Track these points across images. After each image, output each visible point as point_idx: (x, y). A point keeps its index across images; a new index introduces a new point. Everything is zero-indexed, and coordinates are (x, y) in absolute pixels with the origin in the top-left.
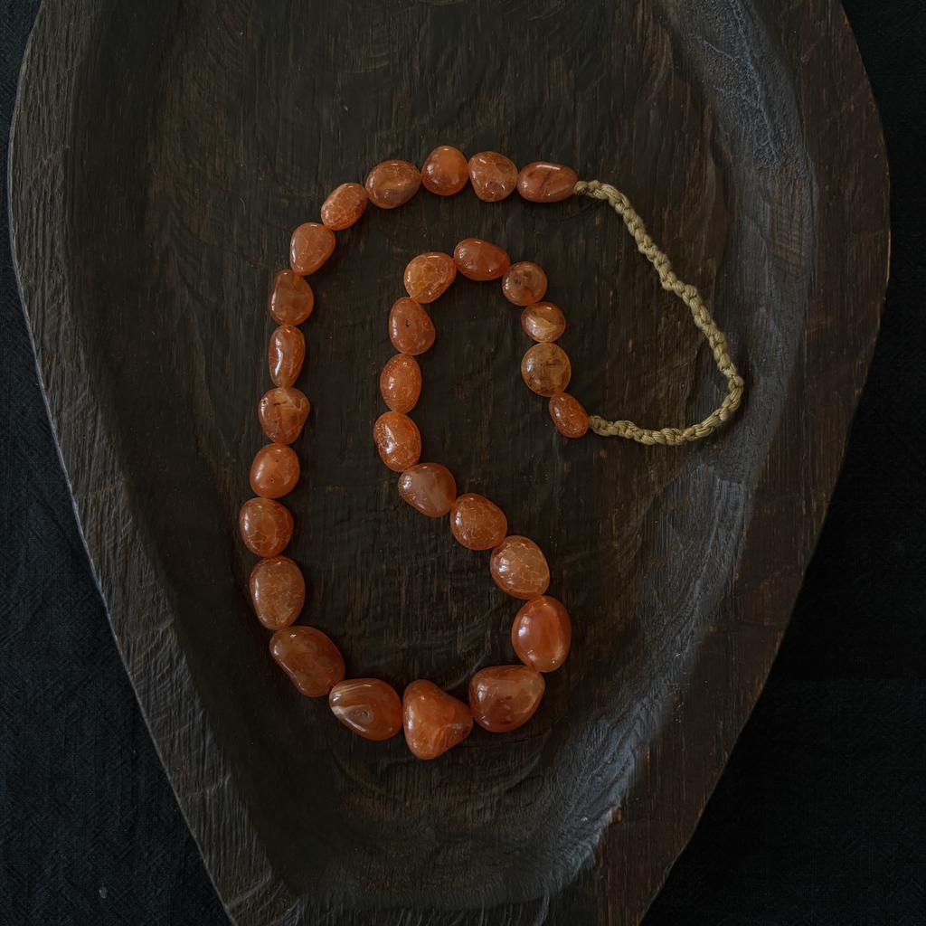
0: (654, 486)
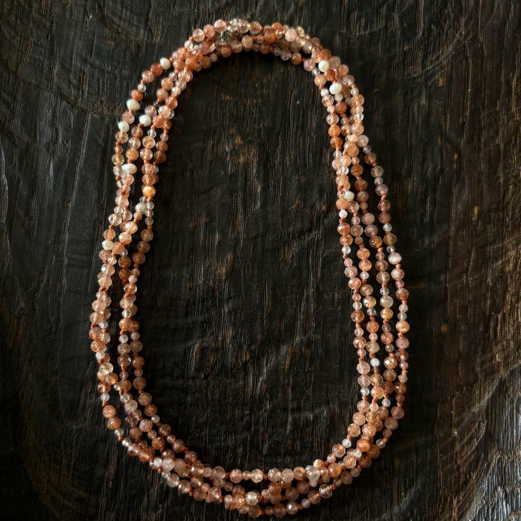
0: (499, 366)
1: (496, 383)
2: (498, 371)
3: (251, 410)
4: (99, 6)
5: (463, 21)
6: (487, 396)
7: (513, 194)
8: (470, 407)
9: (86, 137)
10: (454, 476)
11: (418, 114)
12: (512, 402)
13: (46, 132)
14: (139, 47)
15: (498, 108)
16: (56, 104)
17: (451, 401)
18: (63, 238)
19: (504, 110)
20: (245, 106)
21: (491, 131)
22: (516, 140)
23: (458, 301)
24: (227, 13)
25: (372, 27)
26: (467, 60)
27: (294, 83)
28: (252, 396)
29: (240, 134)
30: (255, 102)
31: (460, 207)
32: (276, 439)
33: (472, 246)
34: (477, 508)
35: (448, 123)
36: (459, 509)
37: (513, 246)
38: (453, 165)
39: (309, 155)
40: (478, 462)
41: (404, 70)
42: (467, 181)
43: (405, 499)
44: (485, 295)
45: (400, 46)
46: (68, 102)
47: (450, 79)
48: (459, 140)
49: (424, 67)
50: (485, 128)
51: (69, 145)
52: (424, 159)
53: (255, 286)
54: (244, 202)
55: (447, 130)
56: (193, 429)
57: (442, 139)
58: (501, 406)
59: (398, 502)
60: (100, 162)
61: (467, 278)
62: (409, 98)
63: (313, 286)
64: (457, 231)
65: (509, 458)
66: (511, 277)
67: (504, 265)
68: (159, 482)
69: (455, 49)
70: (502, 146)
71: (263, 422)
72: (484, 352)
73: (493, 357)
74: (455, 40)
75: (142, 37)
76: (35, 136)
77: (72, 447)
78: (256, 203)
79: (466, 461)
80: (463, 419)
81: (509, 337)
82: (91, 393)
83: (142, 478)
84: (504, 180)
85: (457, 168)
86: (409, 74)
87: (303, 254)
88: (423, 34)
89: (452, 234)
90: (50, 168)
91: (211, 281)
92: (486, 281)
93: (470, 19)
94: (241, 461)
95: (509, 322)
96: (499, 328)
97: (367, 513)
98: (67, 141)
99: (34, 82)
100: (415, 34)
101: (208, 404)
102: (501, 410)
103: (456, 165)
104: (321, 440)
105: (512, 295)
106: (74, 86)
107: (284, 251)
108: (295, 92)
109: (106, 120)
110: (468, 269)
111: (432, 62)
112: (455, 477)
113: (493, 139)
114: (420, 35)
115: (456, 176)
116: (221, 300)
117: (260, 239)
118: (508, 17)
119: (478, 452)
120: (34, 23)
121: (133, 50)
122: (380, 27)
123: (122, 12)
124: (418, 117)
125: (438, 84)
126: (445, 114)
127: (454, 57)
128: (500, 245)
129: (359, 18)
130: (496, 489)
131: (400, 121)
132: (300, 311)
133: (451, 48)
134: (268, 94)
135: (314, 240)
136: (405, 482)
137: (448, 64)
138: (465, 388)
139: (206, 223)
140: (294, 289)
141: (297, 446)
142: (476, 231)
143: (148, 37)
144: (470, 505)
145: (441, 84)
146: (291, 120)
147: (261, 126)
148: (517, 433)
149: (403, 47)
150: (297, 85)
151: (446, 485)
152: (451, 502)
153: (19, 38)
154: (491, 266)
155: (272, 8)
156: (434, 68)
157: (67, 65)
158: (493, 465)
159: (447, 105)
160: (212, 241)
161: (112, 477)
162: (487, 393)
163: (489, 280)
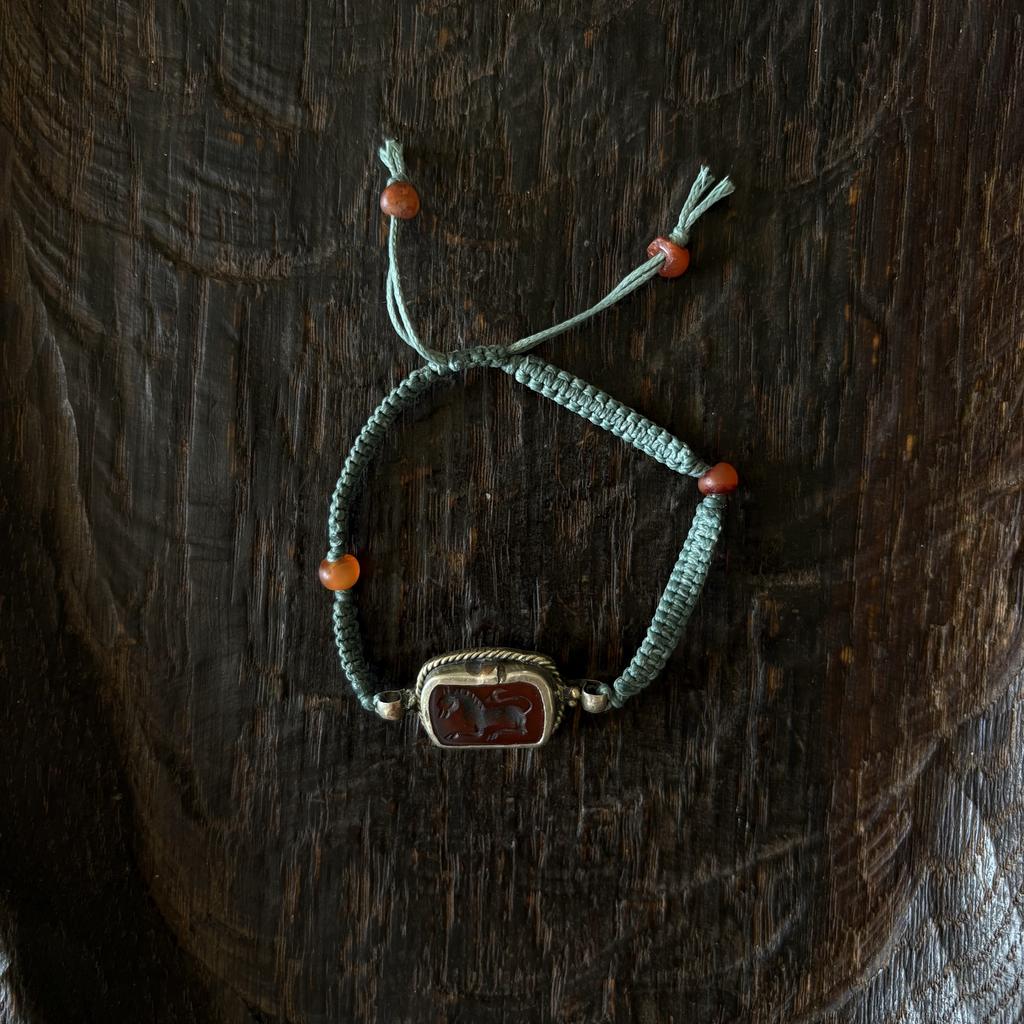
1: (933, 747)
2: (938, 726)
3: (517, 797)
4: (209, 61)
5: (897, 66)
6: (917, 769)
7: (978, 410)
8: (886, 787)
9: (204, 324)
10: (856, 899)
11: (809, 259)
12: (959, 778)
13: (132, 316)
14: (287, 142)
15: (957, 244)
16: (146, 260)
17: (855, 777)
18: (180, 509)
19: (968, 247)
20: (489, 253)
21: (942, 290)
22: (988, 307)
23: (872, 607)
24: (448, 67)
25: (723, 86)
26: (903, 150)
27: (578, 204)
28: (518, 773)
29: (482, 310)
30: (507, 245)
31: (881, 437)
32: (561, 843)
33: (899, 508)
34: (893, 951)
35: (864, 276)
36: (863, 950)
37: (974, 504)
38: (871, 358)
39: (606, 345)
40: (897, 876)
41: (784, 171)
42: (896, 388)
43: (774, 936)
44: (919, 597)
45: (776, 124)
46: (167, 257)
47: (869, 189)
48: (883, 308)
49: (821, 163)
50: (931, 284)
51: (176, 338)
52: (818, 346)
53: (517, 586)
54: (494, 435)
55: (862, 290)
56: (421, 829)
57: (851, 310)
58: (941, 785)
59: (763, 939)
60: (234, 370)
61: (889, 565)
62: (792, 227)
63: (619, 584)
64: (873, 481)
65: (949, 871)
66: (968, 563)
67: (955, 540)
68: (370, 913)
69: (880, 127)
70: (962, 319)
71: (537, 816)
72: (914, 693)
73: (930, 701)
74: (882, 109)
75: (292, 121)
76: (114, 322)
77: (224, 861)
78: (514, 436)
79: (876, 876)
80: (874, 807)
81: (960, 667)
82: (248, 773)
83: (342, 909)
84: (963, 383)
85: (877, 363)
86: (793, 180)
87: (599, 528)
88: (821, 99)
89: (864, 486)
90: (144, 382)
91: (441, 580)
92: (923, 570)
93: (911, 61)
94: (503, 878)
95: (961, 640)
96: (943, 650)
97: (712, 956)
98: (172, 332)
99: (102, 218)
100: (805, 97)
101: (444, 787)
102: (939, 791)
103: (877, 357)
104: (635, 843)
105: (968, 595)
106: (175, 224)
107: (566, 522)
108: (581, 223)
109: (239, 289)
110: (891, 549)
111: (836, 152)
112: (858, 900)
113: (947, 304)
114: (815, 100)
115: (876, 379)
116: (459, 612)
117: (523, 502)
118: (985, 57)
119: (897, 861)
120: (91, 100)
121: (278, 150)
122: (739, 85)
123: (252, 71)
124: (809, 265)
125: (848, 199)
126: (859, 259)
127: (878, 143)
128: (951, 504)
129: (699, 67)
130: (924, 922)
131: (774, 274)
132: (597, 627)
133: (872, 124)
134: (531, 228)
135: (619, 502)
136: (776, 909)
137: (866, 157)
138: (879, 755)
139: (428, 476)
140: (586, 590)
141: (595, 852)
142: (908, 480)
143: (303, 120)
144: (882, 945)
145: (852, 200)
146: (574, 276)
147: (519, 291)
148: (965, 831)
149: (783, 125)
150: (584, 208)
151: (842, 913)
152: (851, 939)
153: (67, 133)
154: (933, 543)
155: (534, 53)
156: (839, 166)
157: (159, 184)
158: (922, 882)
159: (863, 240)
160: (439, 508)
161: (292, 908)
162: (917, 763)
163: (928, 569)
